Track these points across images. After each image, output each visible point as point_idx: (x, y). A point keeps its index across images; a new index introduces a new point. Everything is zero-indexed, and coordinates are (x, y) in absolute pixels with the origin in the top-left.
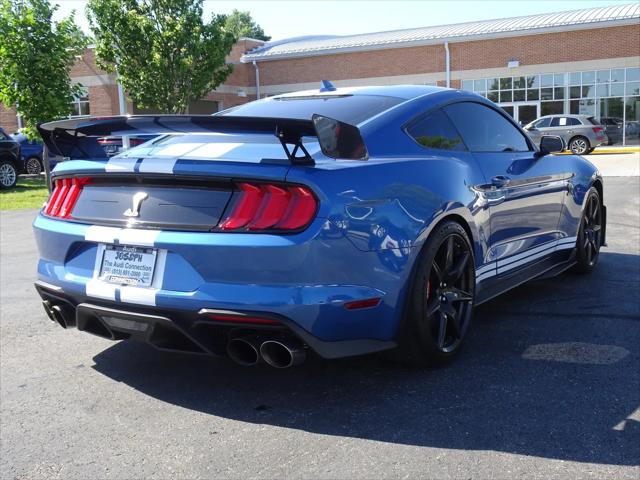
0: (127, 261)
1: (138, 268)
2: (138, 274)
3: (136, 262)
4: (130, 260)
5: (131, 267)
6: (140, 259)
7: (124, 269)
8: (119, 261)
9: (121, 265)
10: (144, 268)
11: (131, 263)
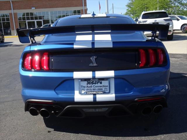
0: (94, 85)
1: (101, 87)
2: (102, 89)
3: (99, 84)
4: (95, 84)
5: (96, 87)
6: (101, 83)
7: (93, 88)
8: (89, 85)
9: (91, 87)
10: (104, 86)
11: (96, 85)
